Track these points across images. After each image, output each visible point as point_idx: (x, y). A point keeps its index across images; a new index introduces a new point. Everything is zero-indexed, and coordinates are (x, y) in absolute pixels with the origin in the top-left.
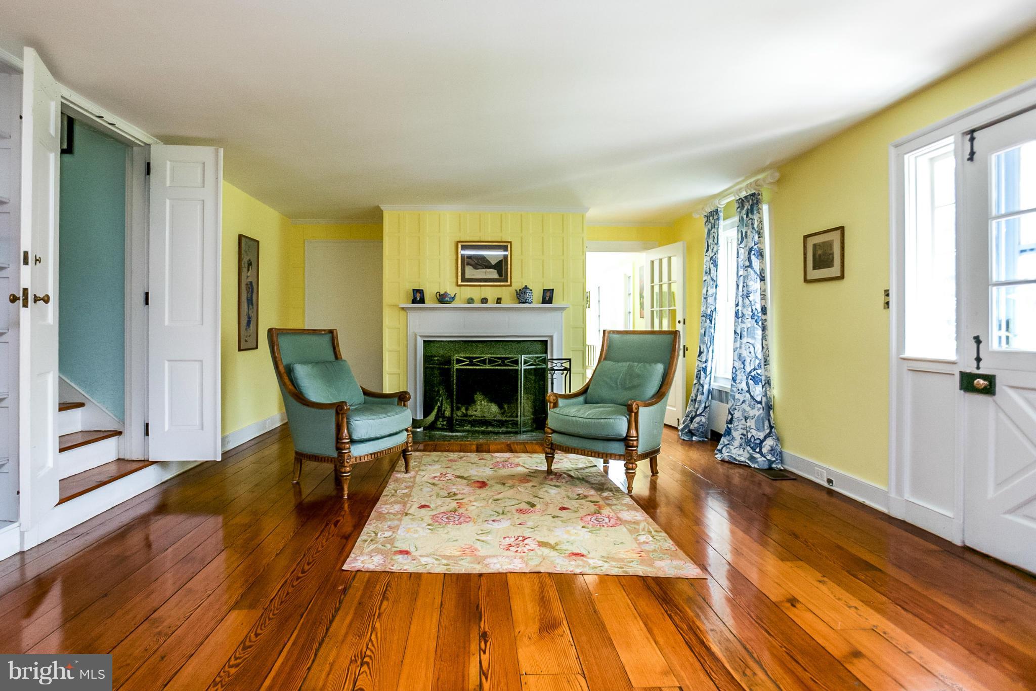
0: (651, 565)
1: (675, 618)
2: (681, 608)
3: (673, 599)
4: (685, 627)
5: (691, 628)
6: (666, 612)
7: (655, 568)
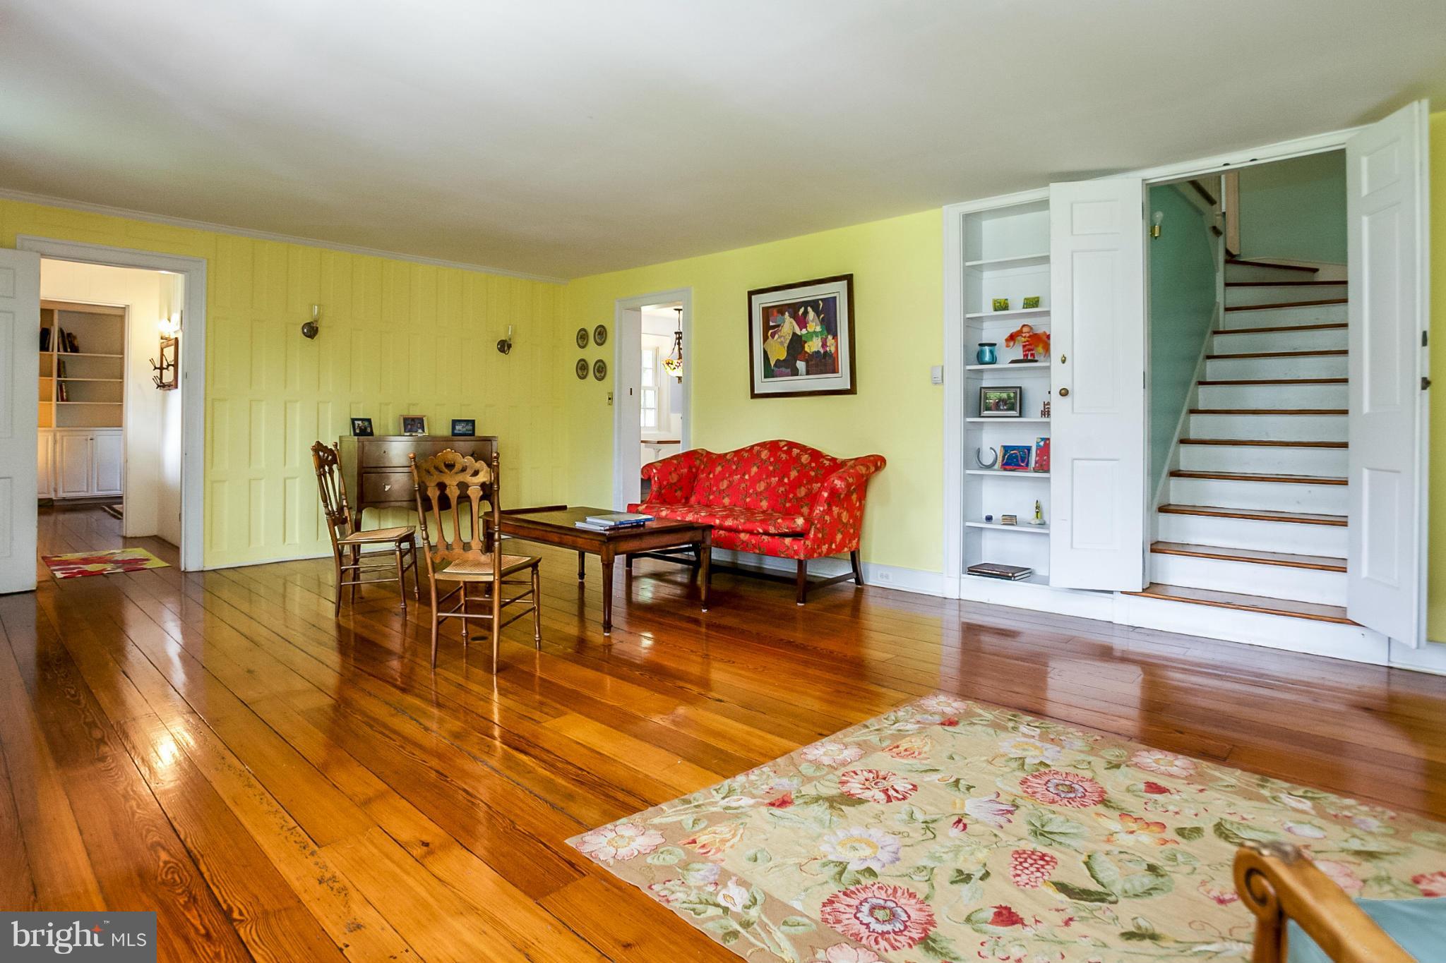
0: (662, 829)
1: (574, 770)
2: (573, 782)
3: (591, 792)
4: (559, 765)
5: (553, 766)
6: (588, 773)
7: (655, 827)
